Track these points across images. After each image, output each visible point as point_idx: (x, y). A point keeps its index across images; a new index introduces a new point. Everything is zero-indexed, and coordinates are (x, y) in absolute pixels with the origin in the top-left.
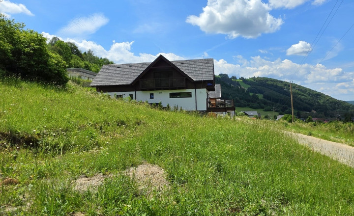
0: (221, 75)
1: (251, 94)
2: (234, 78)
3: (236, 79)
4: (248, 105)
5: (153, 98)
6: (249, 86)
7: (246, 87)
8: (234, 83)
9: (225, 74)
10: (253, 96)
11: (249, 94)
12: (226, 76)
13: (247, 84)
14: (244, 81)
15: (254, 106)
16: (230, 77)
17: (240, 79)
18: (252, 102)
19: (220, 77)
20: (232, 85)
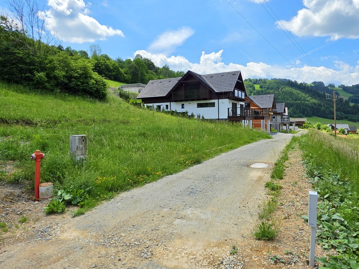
0: (314, 83)
1: (351, 104)
2: (332, 86)
3: (334, 87)
4: (346, 118)
5: (184, 108)
6: (352, 95)
7: (345, 97)
8: (330, 92)
9: (320, 82)
10: (354, 107)
11: (348, 104)
12: (321, 84)
13: (349, 93)
14: (345, 89)
15: (354, 118)
16: (326, 85)
17: (339, 87)
18: (352, 114)
19: (313, 85)
20: (326, 94)
